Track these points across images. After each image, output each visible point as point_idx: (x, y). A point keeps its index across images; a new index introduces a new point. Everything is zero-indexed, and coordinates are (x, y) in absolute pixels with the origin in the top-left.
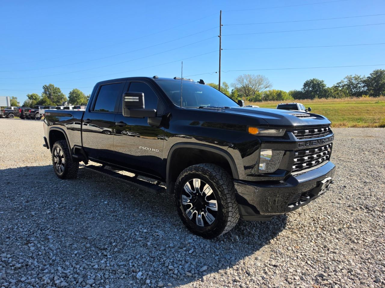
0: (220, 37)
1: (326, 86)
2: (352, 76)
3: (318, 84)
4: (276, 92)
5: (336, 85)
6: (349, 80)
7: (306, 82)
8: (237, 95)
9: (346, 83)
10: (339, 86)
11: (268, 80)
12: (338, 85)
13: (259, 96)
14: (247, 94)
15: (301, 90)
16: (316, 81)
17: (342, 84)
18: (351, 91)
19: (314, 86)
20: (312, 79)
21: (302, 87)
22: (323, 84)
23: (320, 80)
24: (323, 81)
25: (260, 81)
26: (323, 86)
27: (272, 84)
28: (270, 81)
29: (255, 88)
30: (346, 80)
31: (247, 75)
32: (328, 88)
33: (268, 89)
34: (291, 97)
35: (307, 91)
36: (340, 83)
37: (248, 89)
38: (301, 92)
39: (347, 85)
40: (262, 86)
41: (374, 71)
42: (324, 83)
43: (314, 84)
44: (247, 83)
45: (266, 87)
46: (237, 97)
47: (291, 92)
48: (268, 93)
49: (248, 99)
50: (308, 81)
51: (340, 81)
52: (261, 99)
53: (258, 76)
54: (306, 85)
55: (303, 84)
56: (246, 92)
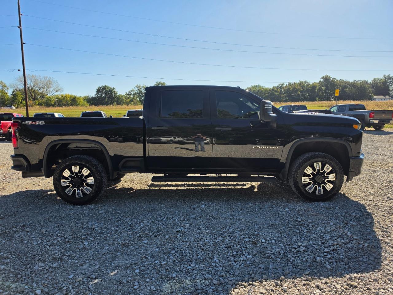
0: (20, 27)
1: (118, 93)
2: (141, 86)
3: (111, 91)
4: (70, 97)
5: (128, 93)
6: (139, 89)
7: (98, 88)
8: (22, 98)
9: (136, 92)
10: (131, 94)
11: (57, 83)
12: (129, 93)
13: (50, 101)
14: (34, 98)
15: (95, 96)
16: (108, 88)
17: (133, 92)
18: (141, 98)
19: (106, 93)
20: (104, 86)
21: (95, 93)
22: (114, 92)
23: (112, 87)
24: (114, 89)
25: (48, 84)
26: (115, 93)
27: (63, 88)
28: (60, 85)
29: (43, 91)
30: (136, 89)
31: (32, 76)
32: (119, 95)
33: (58, 93)
34: (86, 103)
35: (100, 97)
36: (131, 91)
37: (34, 92)
38: (95, 97)
39: (137, 93)
40: (51, 89)
41: (156, 83)
42: (116, 90)
43: (106, 91)
44: (32, 85)
45: (56, 90)
46: (21, 100)
47: (85, 97)
48: (60, 97)
49: (37, 104)
50: (101, 88)
51: (131, 90)
52: (53, 103)
53: (45, 78)
54: (99, 91)
55: (96, 90)
56: (32, 95)
